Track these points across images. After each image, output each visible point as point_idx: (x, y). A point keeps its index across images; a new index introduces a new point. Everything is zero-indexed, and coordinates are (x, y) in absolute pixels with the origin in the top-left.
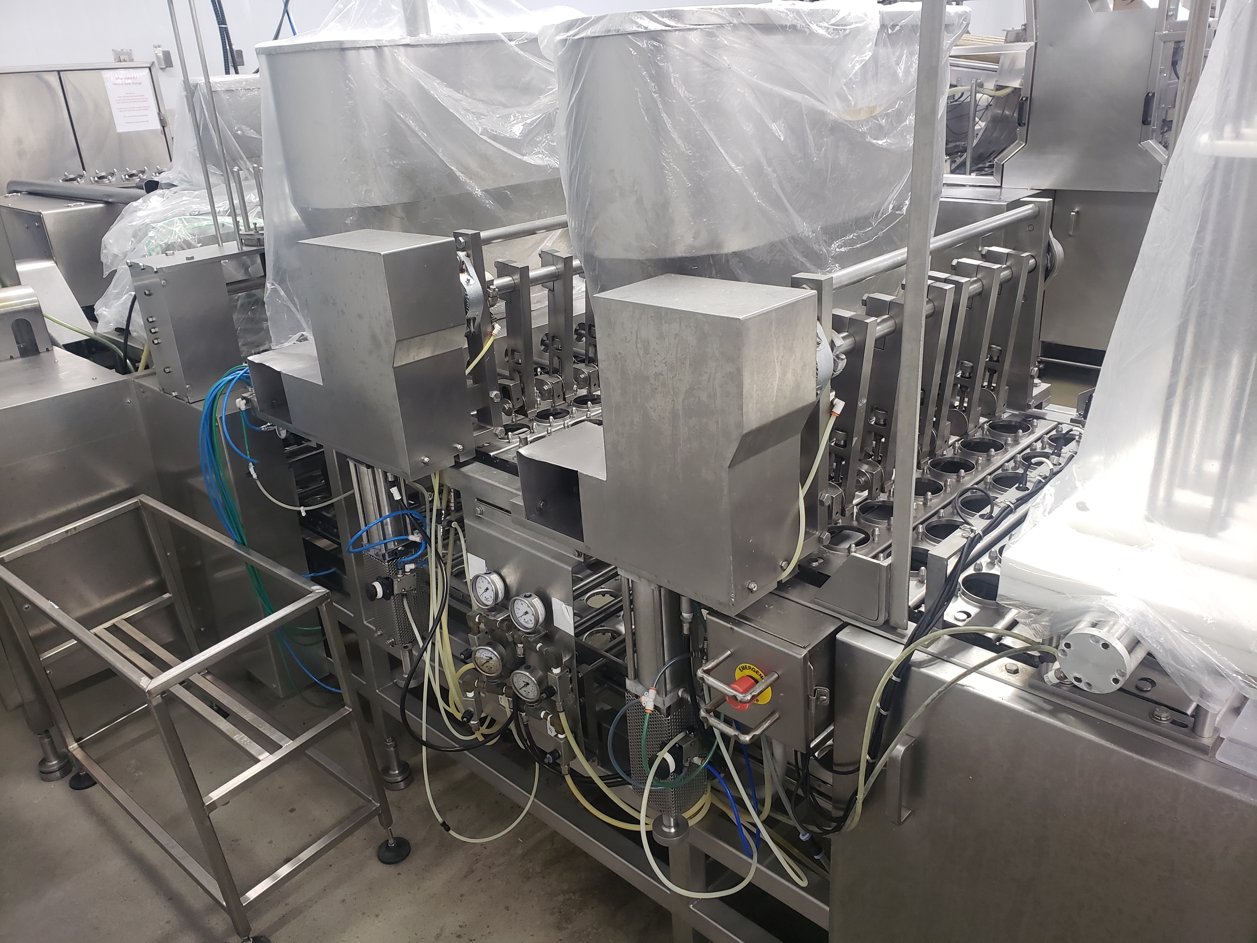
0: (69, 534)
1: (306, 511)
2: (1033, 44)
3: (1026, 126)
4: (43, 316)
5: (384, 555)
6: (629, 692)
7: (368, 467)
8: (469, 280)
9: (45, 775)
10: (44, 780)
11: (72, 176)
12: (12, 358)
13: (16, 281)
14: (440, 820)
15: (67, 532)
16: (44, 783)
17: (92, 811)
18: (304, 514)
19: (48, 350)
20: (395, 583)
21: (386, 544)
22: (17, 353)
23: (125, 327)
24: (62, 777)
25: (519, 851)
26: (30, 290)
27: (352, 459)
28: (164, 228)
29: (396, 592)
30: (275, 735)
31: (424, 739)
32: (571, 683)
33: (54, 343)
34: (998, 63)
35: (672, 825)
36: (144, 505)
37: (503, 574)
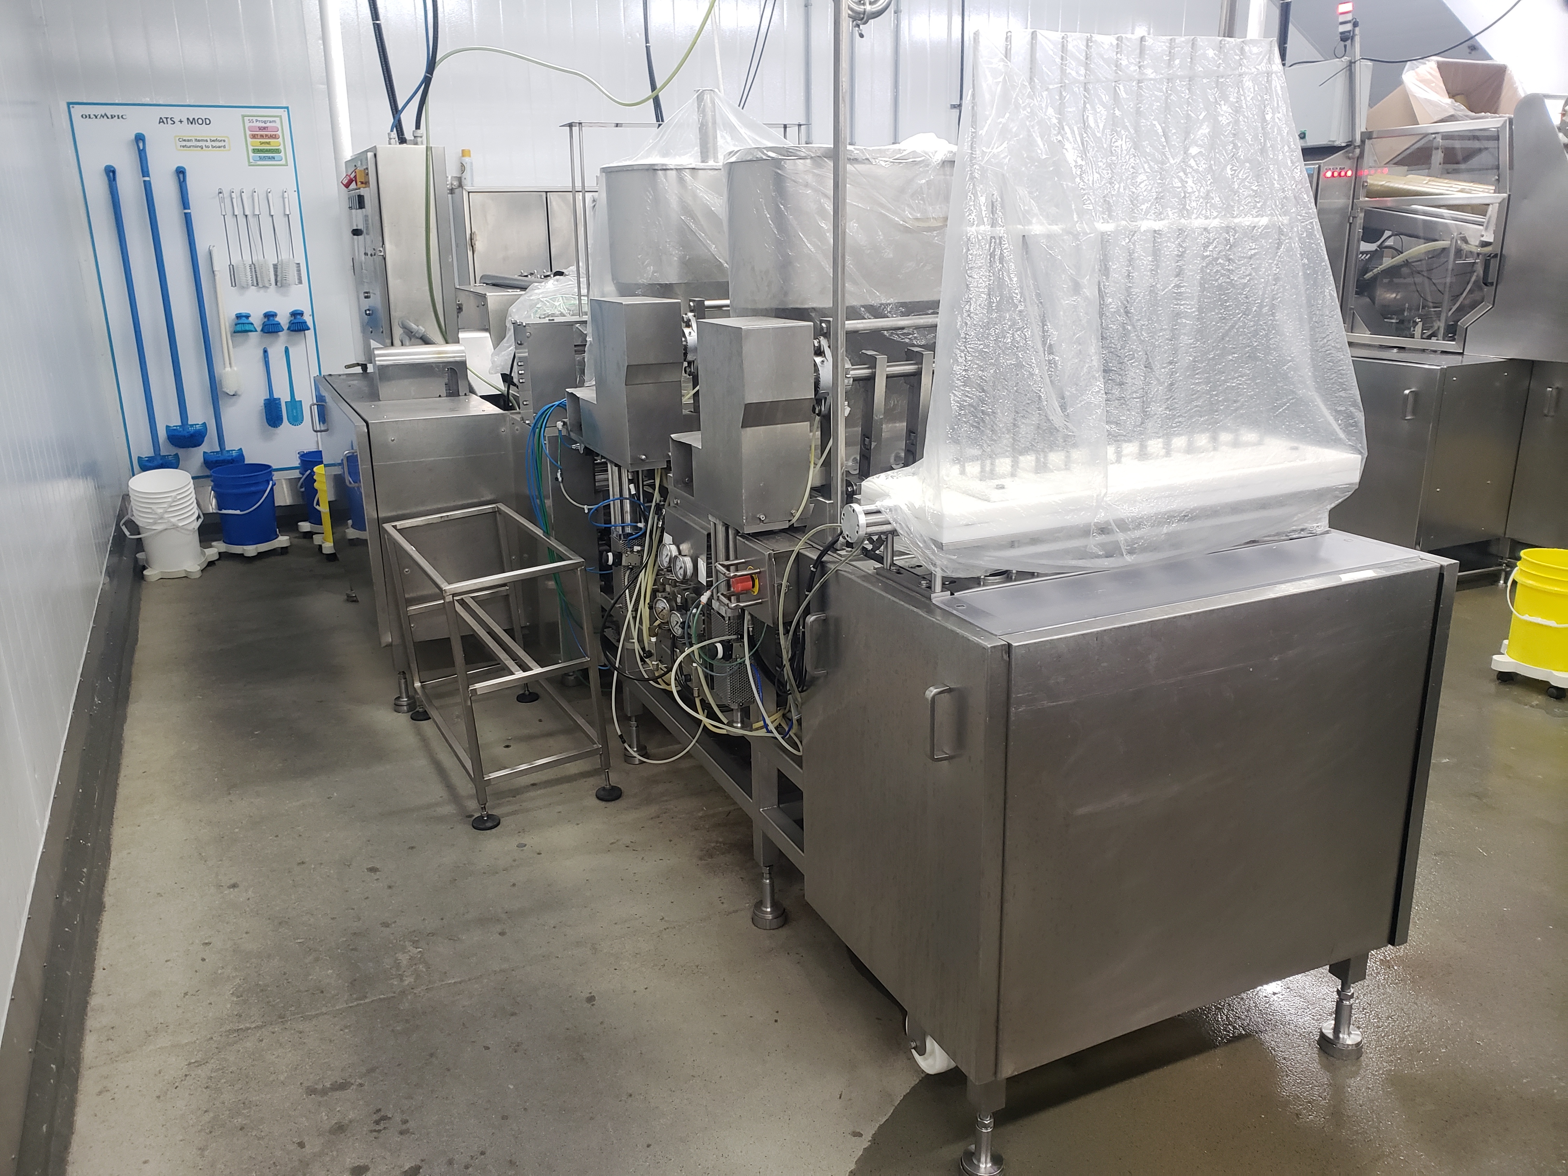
0: (443, 520)
1: (588, 509)
2: (1505, 195)
3: (1494, 287)
4: (467, 368)
5: (620, 535)
6: (713, 609)
7: (616, 465)
8: (690, 333)
9: (397, 707)
10: (396, 711)
11: (526, 274)
12: (440, 396)
13: (457, 341)
14: (619, 733)
15: (441, 517)
16: (396, 713)
17: (419, 733)
18: (586, 511)
19: (465, 395)
20: (624, 556)
21: (623, 528)
22: (444, 393)
23: (509, 373)
24: (408, 712)
25: (700, 814)
26: (462, 348)
27: (611, 462)
28: (548, 302)
29: (624, 563)
30: (530, 662)
31: (617, 665)
32: (704, 624)
33: (472, 391)
34: (1485, 216)
35: (739, 720)
36: (499, 511)
37: (681, 548)
